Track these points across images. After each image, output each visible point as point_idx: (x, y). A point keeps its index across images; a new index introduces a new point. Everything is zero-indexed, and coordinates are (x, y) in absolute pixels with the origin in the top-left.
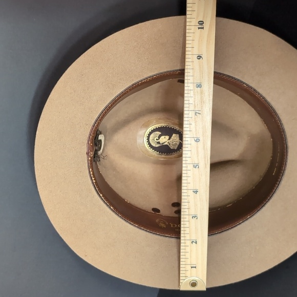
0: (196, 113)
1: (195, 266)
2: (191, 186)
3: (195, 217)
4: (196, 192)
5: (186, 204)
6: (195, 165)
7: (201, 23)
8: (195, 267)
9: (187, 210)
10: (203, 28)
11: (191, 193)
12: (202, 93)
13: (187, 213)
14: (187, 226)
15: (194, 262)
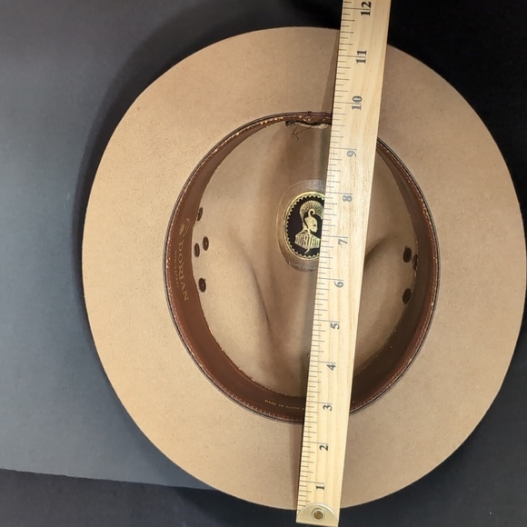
0: (340, 240)
1: (322, 486)
2: (325, 357)
3: (328, 407)
4: (332, 367)
5: (316, 384)
6: (334, 324)
7: (358, 99)
8: (323, 488)
9: (315, 394)
10: (360, 108)
11: (324, 367)
12: (351, 209)
13: (314, 400)
14: (314, 419)
15: (321, 480)
